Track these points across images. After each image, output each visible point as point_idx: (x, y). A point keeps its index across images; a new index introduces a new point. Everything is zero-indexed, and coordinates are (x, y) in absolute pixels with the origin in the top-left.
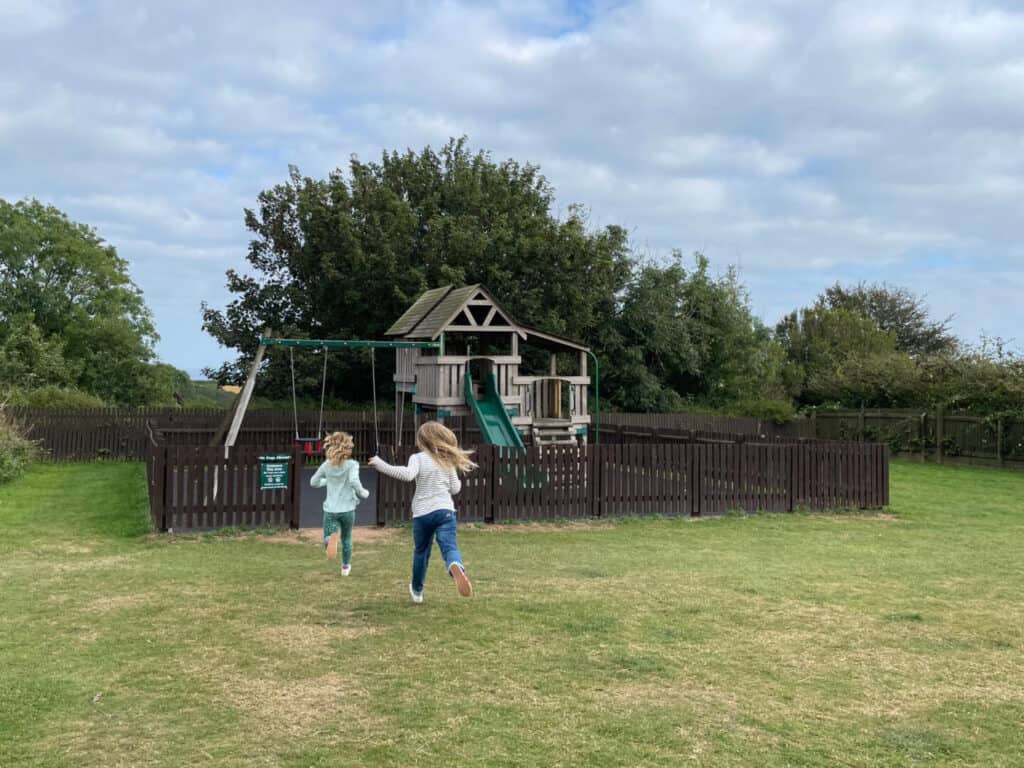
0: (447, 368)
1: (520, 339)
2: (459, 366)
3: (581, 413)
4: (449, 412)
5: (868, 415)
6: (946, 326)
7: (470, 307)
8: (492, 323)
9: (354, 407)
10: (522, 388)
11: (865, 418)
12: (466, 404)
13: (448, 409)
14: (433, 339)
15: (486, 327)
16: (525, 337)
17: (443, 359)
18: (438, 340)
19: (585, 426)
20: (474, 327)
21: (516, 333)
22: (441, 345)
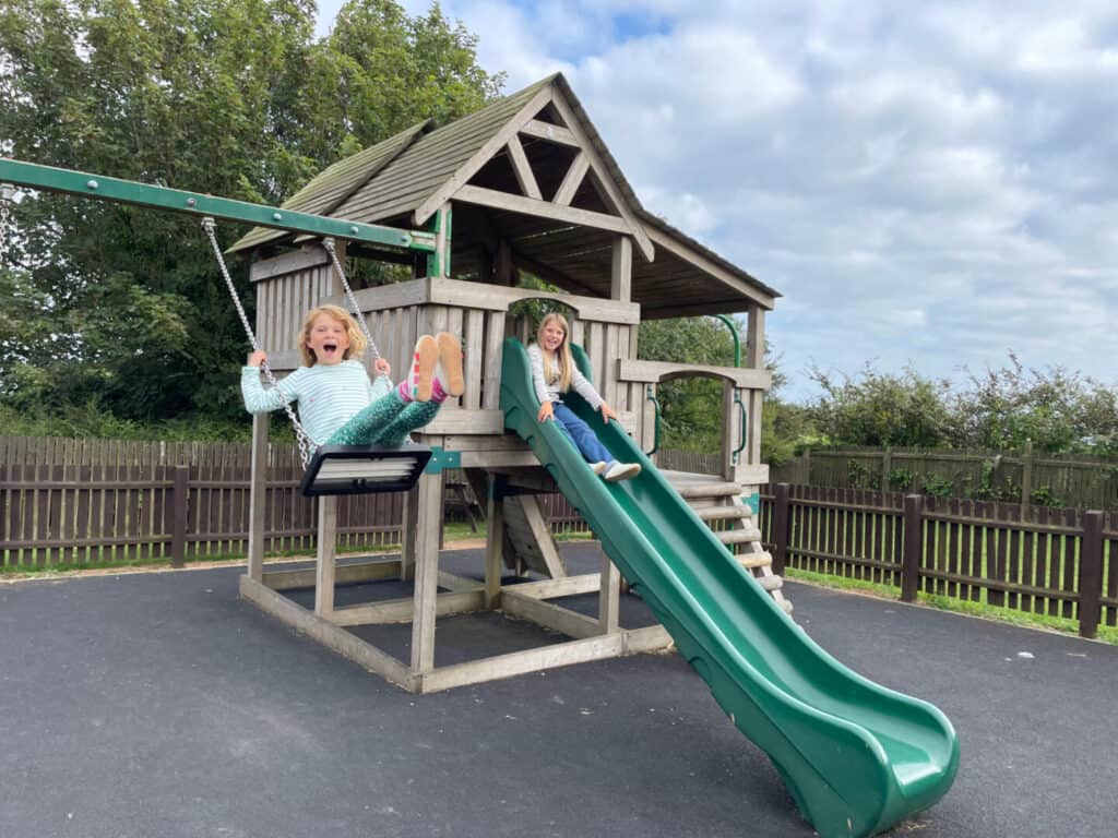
0: (457, 315)
1: (637, 254)
2: (487, 314)
3: (750, 462)
4: (457, 455)
5: (896, 454)
6: (778, 363)
7: (525, 139)
8: (579, 201)
9: (142, 430)
10: (636, 390)
11: (892, 459)
12: (510, 432)
13: (453, 446)
14: (420, 219)
15: (561, 209)
16: (650, 254)
17: (444, 287)
18: (430, 225)
19: (756, 491)
20: (531, 204)
21: (630, 237)
22: (440, 243)
